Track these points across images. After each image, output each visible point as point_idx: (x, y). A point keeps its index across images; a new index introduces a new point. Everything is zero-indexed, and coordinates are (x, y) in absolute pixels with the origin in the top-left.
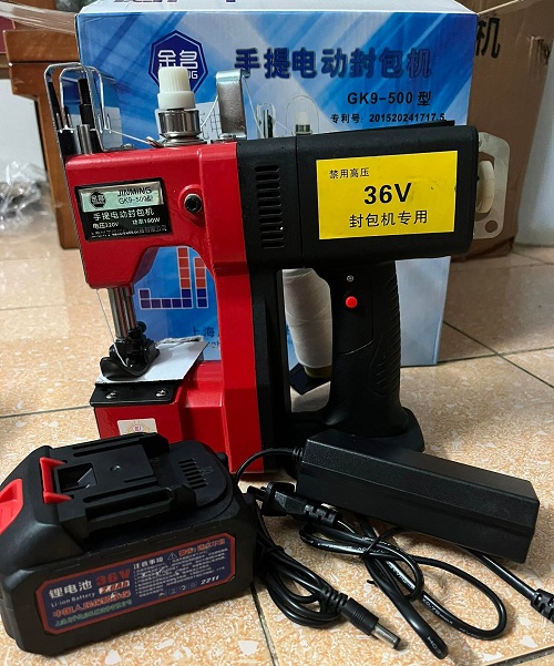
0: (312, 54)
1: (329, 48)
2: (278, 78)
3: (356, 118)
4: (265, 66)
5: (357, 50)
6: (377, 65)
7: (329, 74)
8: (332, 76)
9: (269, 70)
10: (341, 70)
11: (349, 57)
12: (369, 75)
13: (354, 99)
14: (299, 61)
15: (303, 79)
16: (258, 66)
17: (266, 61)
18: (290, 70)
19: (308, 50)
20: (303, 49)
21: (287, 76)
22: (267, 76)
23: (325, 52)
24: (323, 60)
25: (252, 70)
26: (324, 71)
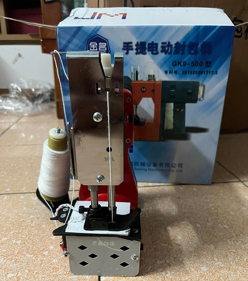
2: (141, 55)
3: (176, 72)
4: (136, 49)
5: (177, 42)
6: (186, 49)
7: (164, 53)
10: (169, 51)
11: (174, 46)
12: (183, 53)
13: (175, 64)
15: (152, 55)
16: (132, 49)
18: (147, 51)
19: (155, 42)
21: (145, 54)
22: (136, 54)
23: (163, 43)
24: (162, 47)
25: (130, 51)
26: (162, 51)
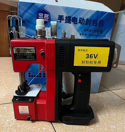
0: (77, 18)
1: (81, 17)
2: (68, 23)
3: (85, 35)
4: (65, 20)
5: (87, 19)
7: (80, 24)
8: (81, 24)
9: (66, 21)
10: (83, 23)
11: (85, 20)
12: (90, 25)
13: (85, 30)
14: (73, 20)
15: (74, 24)
16: (63, 20)
17: (65, 19)
18: (71, 22)
19: (76, 17)
20: (75, 17)
21: (70, 23)
22: (66, 22)
23: (80, 18)
24: (79, 20)
25: (62, 21)
26: (79, 23)
